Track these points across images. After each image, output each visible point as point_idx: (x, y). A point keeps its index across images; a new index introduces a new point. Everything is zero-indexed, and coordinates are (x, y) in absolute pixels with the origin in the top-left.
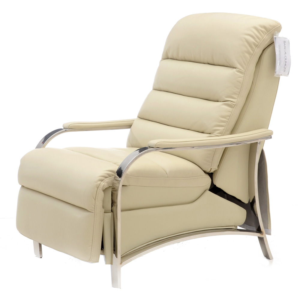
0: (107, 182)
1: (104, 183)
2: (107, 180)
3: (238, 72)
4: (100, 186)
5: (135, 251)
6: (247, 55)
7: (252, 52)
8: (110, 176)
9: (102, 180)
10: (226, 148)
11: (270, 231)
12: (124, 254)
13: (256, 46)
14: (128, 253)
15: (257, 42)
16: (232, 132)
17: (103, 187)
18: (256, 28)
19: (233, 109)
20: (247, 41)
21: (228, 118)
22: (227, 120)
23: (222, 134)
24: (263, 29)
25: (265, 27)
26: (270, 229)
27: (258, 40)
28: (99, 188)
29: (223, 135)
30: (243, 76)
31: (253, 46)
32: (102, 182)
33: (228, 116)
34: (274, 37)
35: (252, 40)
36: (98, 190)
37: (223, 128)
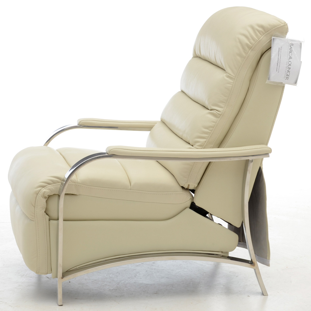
0: (49, 189)
1: (45, 190)
2: (50, 187)
3: (228, 77)
4: (39, 193)
5: (87, 266)
6: (238, 58)
7: (244, 54)
8: (54, 182)
9: (43, 187)
10: (210, 162)
11: (269, 261)
12: (73, 268)
13: (250, 48)
14: (77, 267)
15: (251, 44)
16: (220, 145)
17: (44, 194)
18: (252, 28)
19: (218, 119)
20: (241, 42)
21: (211, 129)
22: (210, 131)
23: (203, 146)
24: (260, 29)
25: (262, 27)
26: (269, 259)
27: (252, 41)
28: (38, 194)
29: (204, 148)
30: (233, 82)
31: (246, 48)
32: (43, 188)
33: (211, 127)
34: (273, 37)
35: (246, 41)
36: (38, 196)
37: (204, 140)
